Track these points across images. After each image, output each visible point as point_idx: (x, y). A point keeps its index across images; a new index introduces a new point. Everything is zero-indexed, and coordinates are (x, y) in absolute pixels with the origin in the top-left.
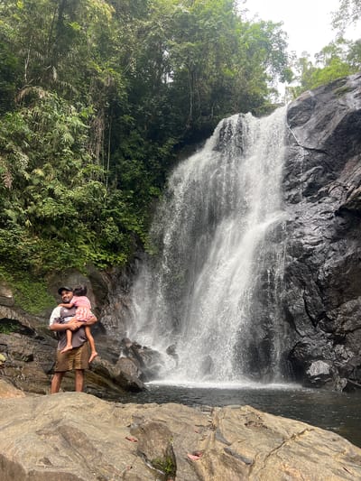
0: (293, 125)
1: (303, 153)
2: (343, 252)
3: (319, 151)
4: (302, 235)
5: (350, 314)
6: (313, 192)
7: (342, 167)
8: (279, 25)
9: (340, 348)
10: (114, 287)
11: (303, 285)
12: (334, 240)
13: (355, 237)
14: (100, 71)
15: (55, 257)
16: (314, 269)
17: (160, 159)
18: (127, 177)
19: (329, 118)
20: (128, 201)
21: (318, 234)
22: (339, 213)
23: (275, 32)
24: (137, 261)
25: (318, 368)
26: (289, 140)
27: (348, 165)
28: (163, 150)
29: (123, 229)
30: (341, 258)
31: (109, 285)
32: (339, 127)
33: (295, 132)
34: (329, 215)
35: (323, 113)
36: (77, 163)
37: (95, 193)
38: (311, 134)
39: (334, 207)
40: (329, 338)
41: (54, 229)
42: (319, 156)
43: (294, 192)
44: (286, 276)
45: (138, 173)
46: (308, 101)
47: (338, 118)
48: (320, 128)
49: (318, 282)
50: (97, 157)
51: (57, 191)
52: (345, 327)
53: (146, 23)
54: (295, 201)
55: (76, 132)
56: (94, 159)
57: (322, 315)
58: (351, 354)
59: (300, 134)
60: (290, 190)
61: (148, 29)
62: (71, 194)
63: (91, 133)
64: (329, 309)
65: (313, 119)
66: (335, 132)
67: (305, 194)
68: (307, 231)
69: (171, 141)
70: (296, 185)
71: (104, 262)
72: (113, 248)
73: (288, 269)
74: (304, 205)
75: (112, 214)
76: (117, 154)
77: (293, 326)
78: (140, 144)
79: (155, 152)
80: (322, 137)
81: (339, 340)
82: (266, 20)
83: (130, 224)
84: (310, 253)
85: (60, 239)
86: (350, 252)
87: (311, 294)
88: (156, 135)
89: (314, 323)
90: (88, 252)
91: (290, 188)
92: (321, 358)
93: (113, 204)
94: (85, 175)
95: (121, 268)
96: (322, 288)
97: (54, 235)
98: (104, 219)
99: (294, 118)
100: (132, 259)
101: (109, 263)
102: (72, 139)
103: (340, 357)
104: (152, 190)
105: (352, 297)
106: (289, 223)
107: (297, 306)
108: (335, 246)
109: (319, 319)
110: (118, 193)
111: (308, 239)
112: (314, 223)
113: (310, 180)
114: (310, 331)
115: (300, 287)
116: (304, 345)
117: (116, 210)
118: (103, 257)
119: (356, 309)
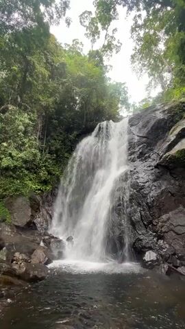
0: (132, 126)
1: (137, 138)
2: (160, 187)
3: (144, 137)
4: (138, 178)
5: (165, 222)
6: (142, 156)
7: (155, 144)
8: (124, 84)
9: (161, 242)
10: (43, 203)
11: (139, 205)
12: (155, 181)
13: (165, 180)
14: (41, 99)
15: (10, 188)
16: (145, 196)
17: (70, 141)
18: (54, 148)
19: (148, 122)
20: (54, 159)
21: (146, 178)
22: (157, 166)
23: (123, 87)
25: (150, 256)
26: (130, 132)
27: (158, 144)
28: (71, 137)
29: (50, 173)
30: (160, 191)
31: (41, 202)
32: (153, 126)
33: (132, 128)
34: (151, 168)
35: (145, 120)
36: (26, 140)
37: (35, 155)
38: (140, 129)
39: (154, 163)
40: (155, 236)
41: (11, 173)
42: (144, 139)
43: (133, 156)
44: (130, 200)
45: (59, 147)
46: (138, 115)
47: (152, 122)
48: (144, 126)
49: (147, 203)
50: (37, 138)
51: (14, 154)
52: (163, 230)
53: (64, 80)
54: (133, 161)
55: (27, 126)
57: (151, 222)
58: (167, 246)
59: (135, 130)
60: (131, 155)
61: (65, 82)
62: (21, 155)
63: (35, 127)
64: (153, 219)
65: (141, 123)
66: (152, 128)
67: (138, 157)
68: (140, 175)
69: (75, 133)
70: (133, 153)
71: (39, 190)
72: (45, 182)
73: (131, 196)
74: (138, 163)
75: (45, 166)
76: (49, 138)
77: (135, 228)
78: (61, 133)
79: (68, 137)
80: (145, 131)
81: (160, 237)
82: (118, 82)
83: (54, 170)
84: (143, 188)
85: (14, 178)
86: (163, 188)
87: (144, 210)
88: (69, 130)
89: (146, 226)
90: (30, 185)
91: (131, 154)
92: (150, 248)
93: (46, 161)
94: (29, 147)
95: (48, 193)
96: (150, 207)
97: (11, 176)
98: (40, 168)
99: (132, 122)
100: (54, 188)
101: (42, 191)
102: (24, 129)
103: (161, 248)
104: (66, 155)
105: (166, 212)
106: (131, 171)
107: (137, 217)
108: (155, 184)
109: (149, 224)
110: (48, 156)
111: (141, 180)
112: (144, 172)
113: (140, 151)
114: (144, 231)
115: (138, 206)
116: (141, 240)
117: (47, 164)
118: (39, 187)
119: (168, 219)
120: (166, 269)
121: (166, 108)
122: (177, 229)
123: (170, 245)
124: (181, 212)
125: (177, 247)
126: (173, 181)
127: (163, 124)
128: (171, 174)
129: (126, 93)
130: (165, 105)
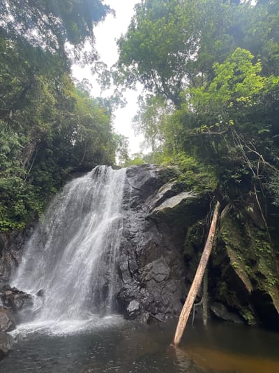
0: (128, 176)
1: (132, 189)
2: (147, 238)
3: (138, 190)
4: (130, 227)
5: (149, 271)
6: (134, 206)
7: (146, 198)
8: (127, 138)
9: (143, 290)
10: (9, 244)
11: (128, 253)
12: (144, 231)
13: (152, 232)
14: (40, 123)
16: (134, 245)
17: (61, 175)
18: (40, 179)
19: (143, 177)
20: (37, 192)
21: (137, 227)
22: (147, 219)
23: (125, 140)
24: (32, 228)
25: (133, 306)
26: (126, 182)
27: (148, 198)
28: (65, 171)
29: (27, 207)
30: (147, 241)
31: (6, 243)
32: (147, 182)
33: (129, 179)
34: (142, 219)
35: (140, 175)
36: (8, 164)
37: (16, 184)
38: (135, 182)
39: (145, 215)
40: (138, 285)
42: (138, 191)
43: (126, 205)
44: (120, 248)
45: (47, 179)
46: (135, 169)
47: (147, 179)
48: (139, 180)
49: (136, 252)
50: (24, 164)
52: (146, 278)
54: (126, 209)
55: (13, 147)
56: (21, 165)
57: (136, 271)
58: (148, 294)
59: (131, 181)
63: (24, 151)
64: (139, 268)
65: (136, 177)
66: (145, 184)
67: (131, 207)
68: (133, 225)
69: (70, 168)
70: (127, 202)
71: (7, 227)
72: (18, 218)
73: (122, 244)
74: (130, 212)
75: (23, 198)
76: (37, 166)
77: (121, 277)
78: (52, 165)
79: (60, 171)
80: (140, 184)
81: (143, 286)
83: (33, 205)
84: (133, 237)
86: (150, 239)
87: (132, 259)
88: (63, 163)
89: (132, 275)
91: (125, 203)
92: (133, 298)
93: (26, 192)
94: (11, 172)
95: (19, 232)
96: (137, 256)
98: (16, 200)
99: (129, 174)
100: (29, 227)
101: (10, 228)
102: (9, 150)
103: (143, 296)
104: (53, 189)
105: (150, 261)
106: (124, 219)
107: (124, 266)
108: (144, 234)
109: (134, 273)
110: (31, 187)
111: (133, 229)
112: (136, 221)
113: (134, 201)
114: (129, 280)
115: (127, 255)
116: (126, 289)
117: (27, 196)
118: (7, 224)
119: (151, 268)
120: (147, 318)
121: (158, 170)
122: (157, 278)
123: (150, 293)
124: (162, 261)
125: (156, 295)
126: (158, 234)
127: (154, 182)
128: (158, 227)
129: (126, 145)
130: (157, 167)
